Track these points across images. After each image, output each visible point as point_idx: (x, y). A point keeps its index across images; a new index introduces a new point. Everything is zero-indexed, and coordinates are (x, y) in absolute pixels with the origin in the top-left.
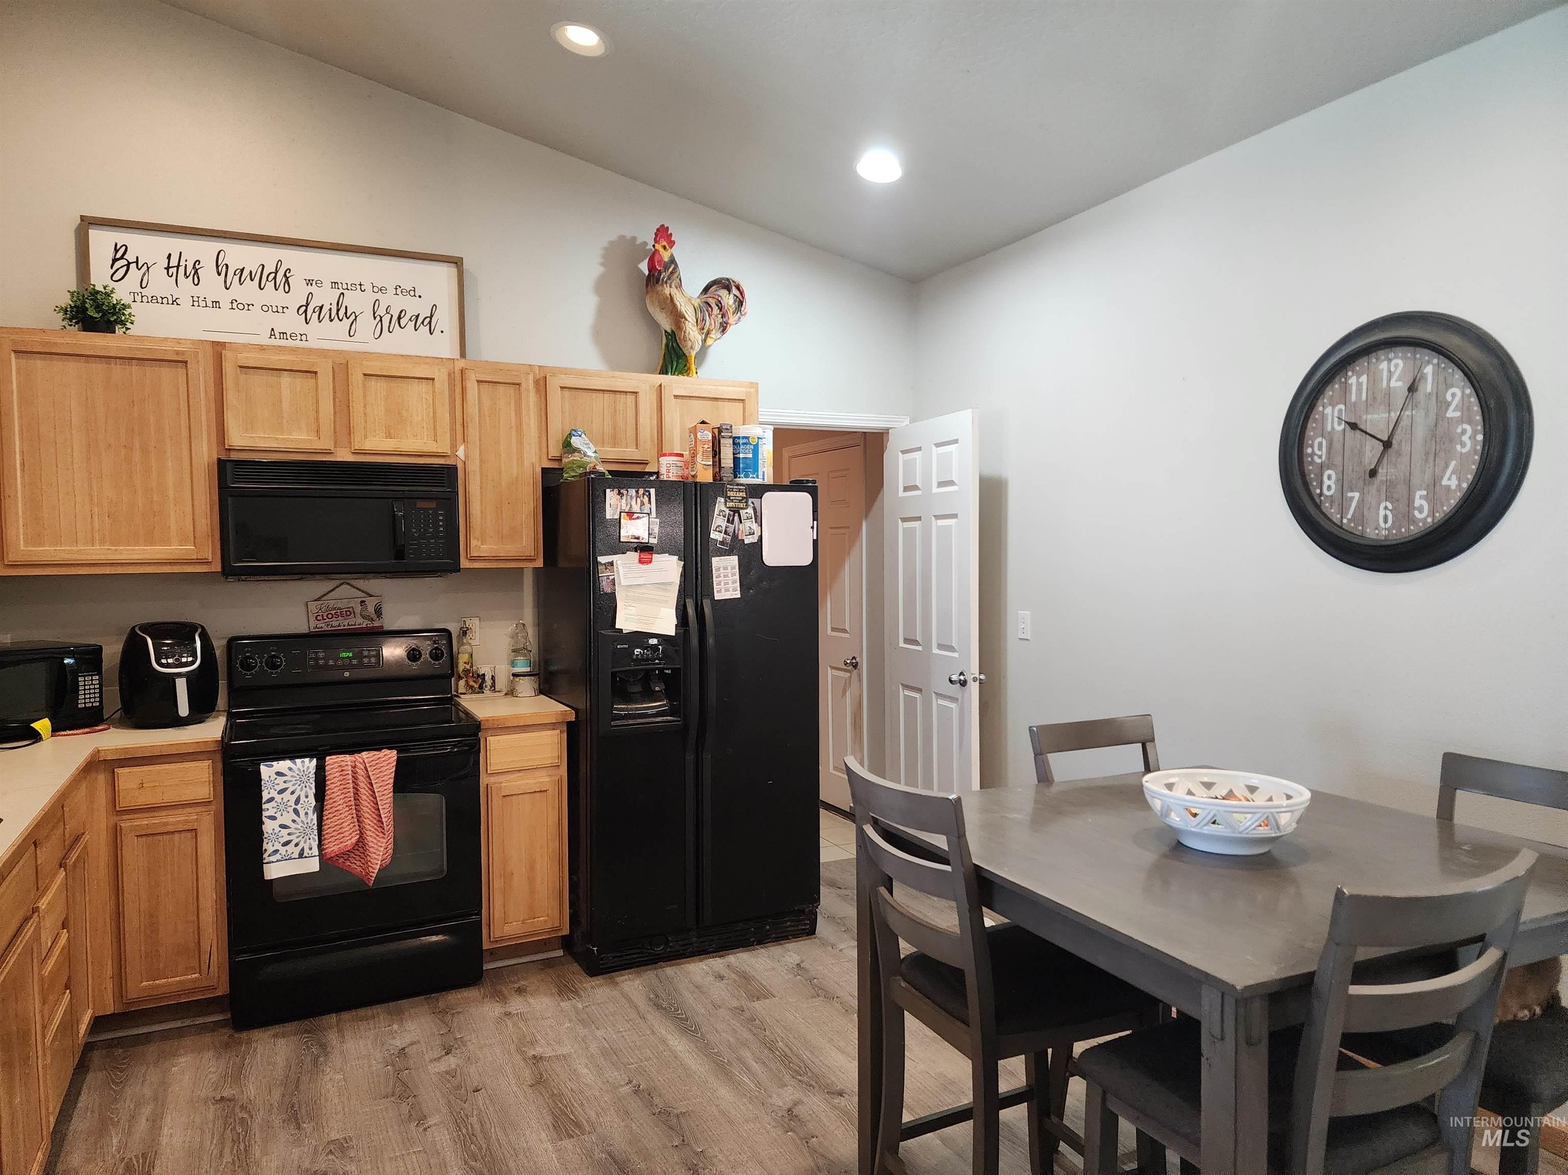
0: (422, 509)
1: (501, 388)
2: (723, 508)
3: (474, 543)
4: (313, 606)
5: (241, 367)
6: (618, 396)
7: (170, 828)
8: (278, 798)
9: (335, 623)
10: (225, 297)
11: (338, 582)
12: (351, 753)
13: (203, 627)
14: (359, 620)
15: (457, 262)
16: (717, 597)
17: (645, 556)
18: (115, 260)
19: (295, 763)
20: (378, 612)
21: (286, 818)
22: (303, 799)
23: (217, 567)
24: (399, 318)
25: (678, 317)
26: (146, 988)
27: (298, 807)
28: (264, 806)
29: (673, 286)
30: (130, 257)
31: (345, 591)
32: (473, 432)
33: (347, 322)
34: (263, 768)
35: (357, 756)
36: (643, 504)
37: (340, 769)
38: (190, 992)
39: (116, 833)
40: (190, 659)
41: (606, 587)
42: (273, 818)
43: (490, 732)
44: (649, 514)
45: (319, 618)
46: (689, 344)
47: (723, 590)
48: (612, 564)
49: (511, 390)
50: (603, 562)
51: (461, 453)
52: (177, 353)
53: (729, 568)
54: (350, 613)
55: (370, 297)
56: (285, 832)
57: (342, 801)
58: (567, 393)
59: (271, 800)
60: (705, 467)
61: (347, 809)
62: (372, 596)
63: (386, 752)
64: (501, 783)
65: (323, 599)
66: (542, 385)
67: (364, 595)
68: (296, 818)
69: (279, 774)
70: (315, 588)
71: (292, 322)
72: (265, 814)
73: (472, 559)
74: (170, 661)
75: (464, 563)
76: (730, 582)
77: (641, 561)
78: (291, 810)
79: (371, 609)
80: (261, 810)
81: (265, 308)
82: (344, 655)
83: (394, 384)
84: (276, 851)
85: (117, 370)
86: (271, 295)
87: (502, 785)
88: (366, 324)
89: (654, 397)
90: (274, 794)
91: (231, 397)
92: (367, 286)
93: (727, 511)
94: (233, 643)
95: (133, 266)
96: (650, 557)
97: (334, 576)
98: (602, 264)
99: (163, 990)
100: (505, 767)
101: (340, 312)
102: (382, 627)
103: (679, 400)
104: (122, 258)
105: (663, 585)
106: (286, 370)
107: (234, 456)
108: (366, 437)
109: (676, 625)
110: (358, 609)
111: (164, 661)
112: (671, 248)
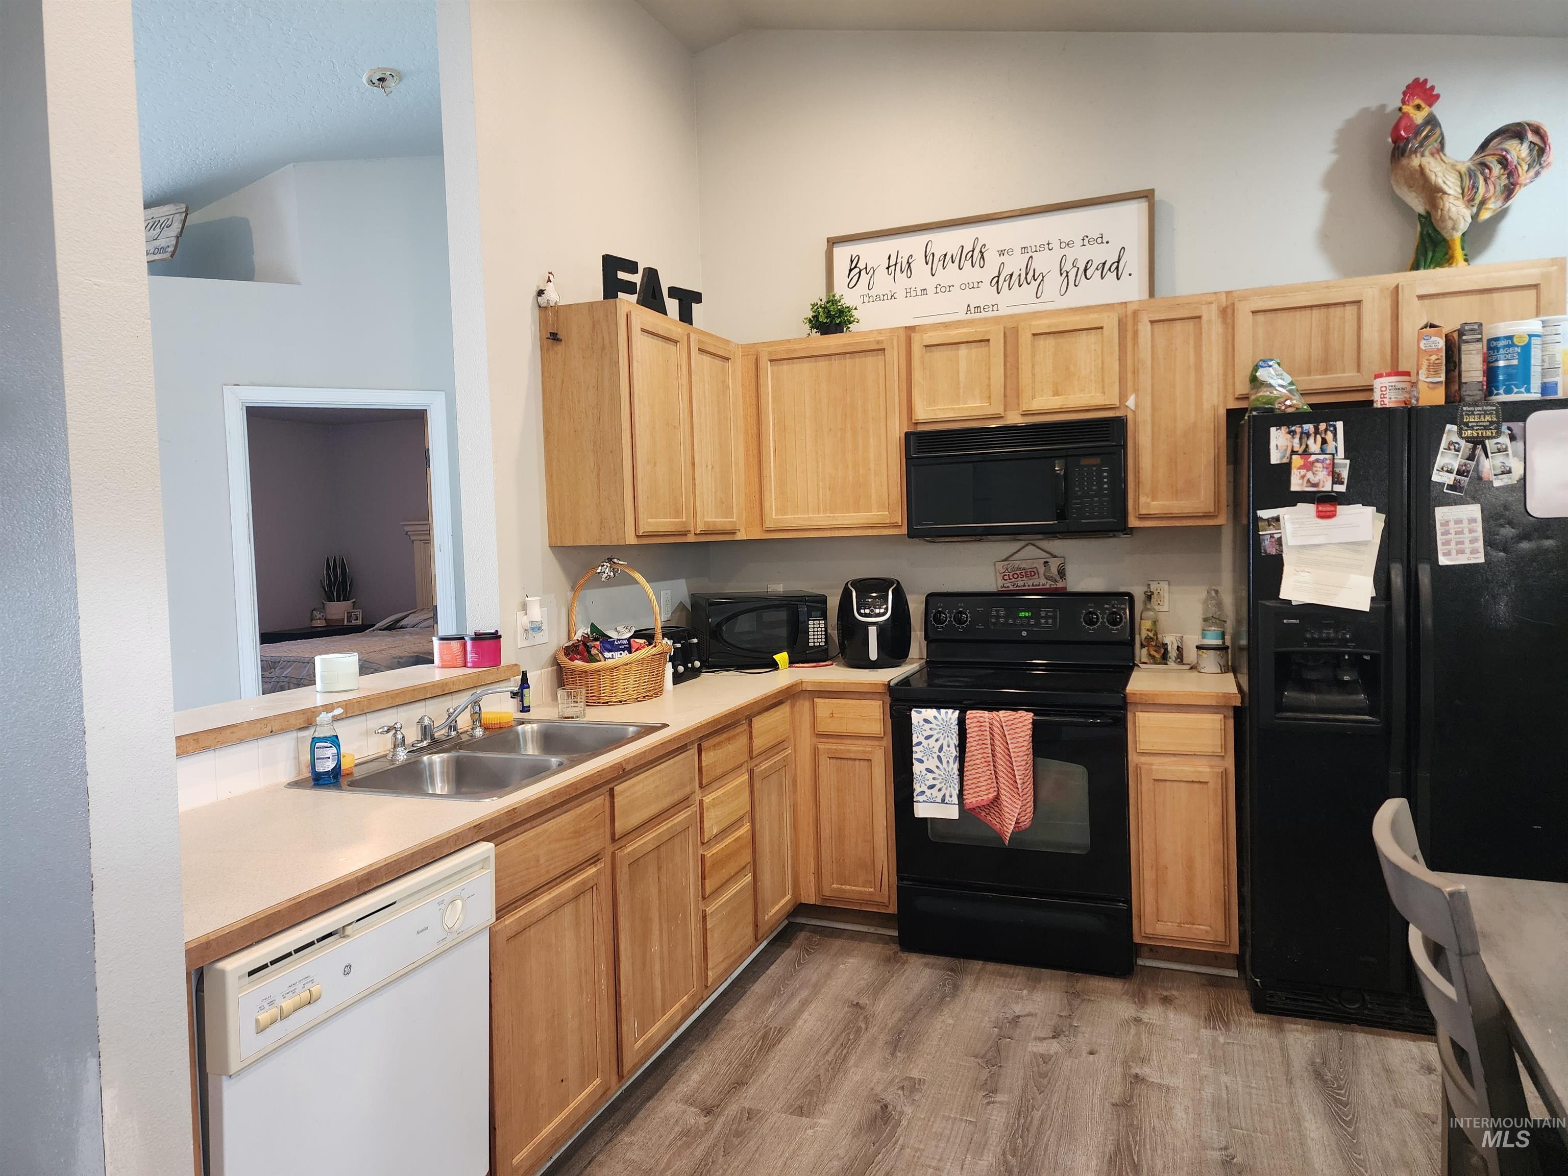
0: (1086, 466)
1: (1178, 325)
2: (1455, 438)
3: (1143, 499)
4: (1000, 566)
5: (926, 346)
6: (1332, 310)
7: (852, 756)
8: (925, 743)
9: (1020, 583)
10: (929, 283)
11: (1023, 543)
12: (990, 710)
13: (898, 582)
14: (1043, 581)
15: (1147, 195)
16: (1443, 561)
17: (1327, 508)
18: (851, 270)
19: (940, 713)
20: (1062, 573)
21: (932, 763)
22: (945, 747)
23: (904, 531)
24: (1086, 270)
25: (1433, 193)
26: (835, 890)
27: (941, 754)
28: (914, 749)
29: (1427, 153)
30: (861, 265)
31: (1030, 551)
32: (1145, 380)
33: (1035, 284)
34: (914, 714)
35: (994, 713)
36: (1324, 442)
37: (978, 724)
38: (868, 903)
39: (815, 752)
40: (882, 611)
41: (1269, 547)
42: (921, 761)
43: (1139, 707)
44: (1333, 455)
45: (1006, 577)
46: (1450, 224)
47: (1454, 552)
48: (1277, 519)
49: (1190, 325)
50: (1265, 517)
51: (1131, 402)
52: (878, 342)
53: (1465, 523)
54: (1032, 573)
55: (1057, 254)
56: (930, 776)
57: (980, 756)
58: (1261, 318)
59: (919, 744)
60: (1431, 385)
61: (985, 764)
62: (1055, 557)
63: (1024, 713)
64: (1152, 764)
65: (1011, 559)
66: (1227, 313)
67: (1048, 556)
68: (939, 765)
69: (926, 721)
70: (1002, 548)
71: (985, 295)
72: (915, 756)
73: (1142, 517)
74: (867, 611)
75: (1133, 522)
76: (1467, 542)
77: (1321, 515)
78: (935, 756)
79: (1054, 570)
80: (911, 752)
81: (964, 286)
82: (1022, 614)
83: (1063, 341)
84: (923, 793)
85: (836, 363)
86: (970, 273)
87: (1153, 767)
88: (1053, 282)
89: (1388, 303)
90: (922, 739)
91: (917, 375)
92: (1055, 245)
93: (1463, 443)
94: (932, 598)
95: (863, 272)
96: (1332, 509)
97: (1020, 537)
98: (1335, 151)
99: (847, 895)
100: (1157, 748)
101: (1030, 276)
102: (1065, 588)
103: (1427, 302)
104: (856, 267)
105: (1356, 546)
106: (963, 343)
107: (921, 428)
108: (1033, 397)
109: (1372, 599)
110: (1042, 570)
111: (862, 611)
112: (1430, 105)
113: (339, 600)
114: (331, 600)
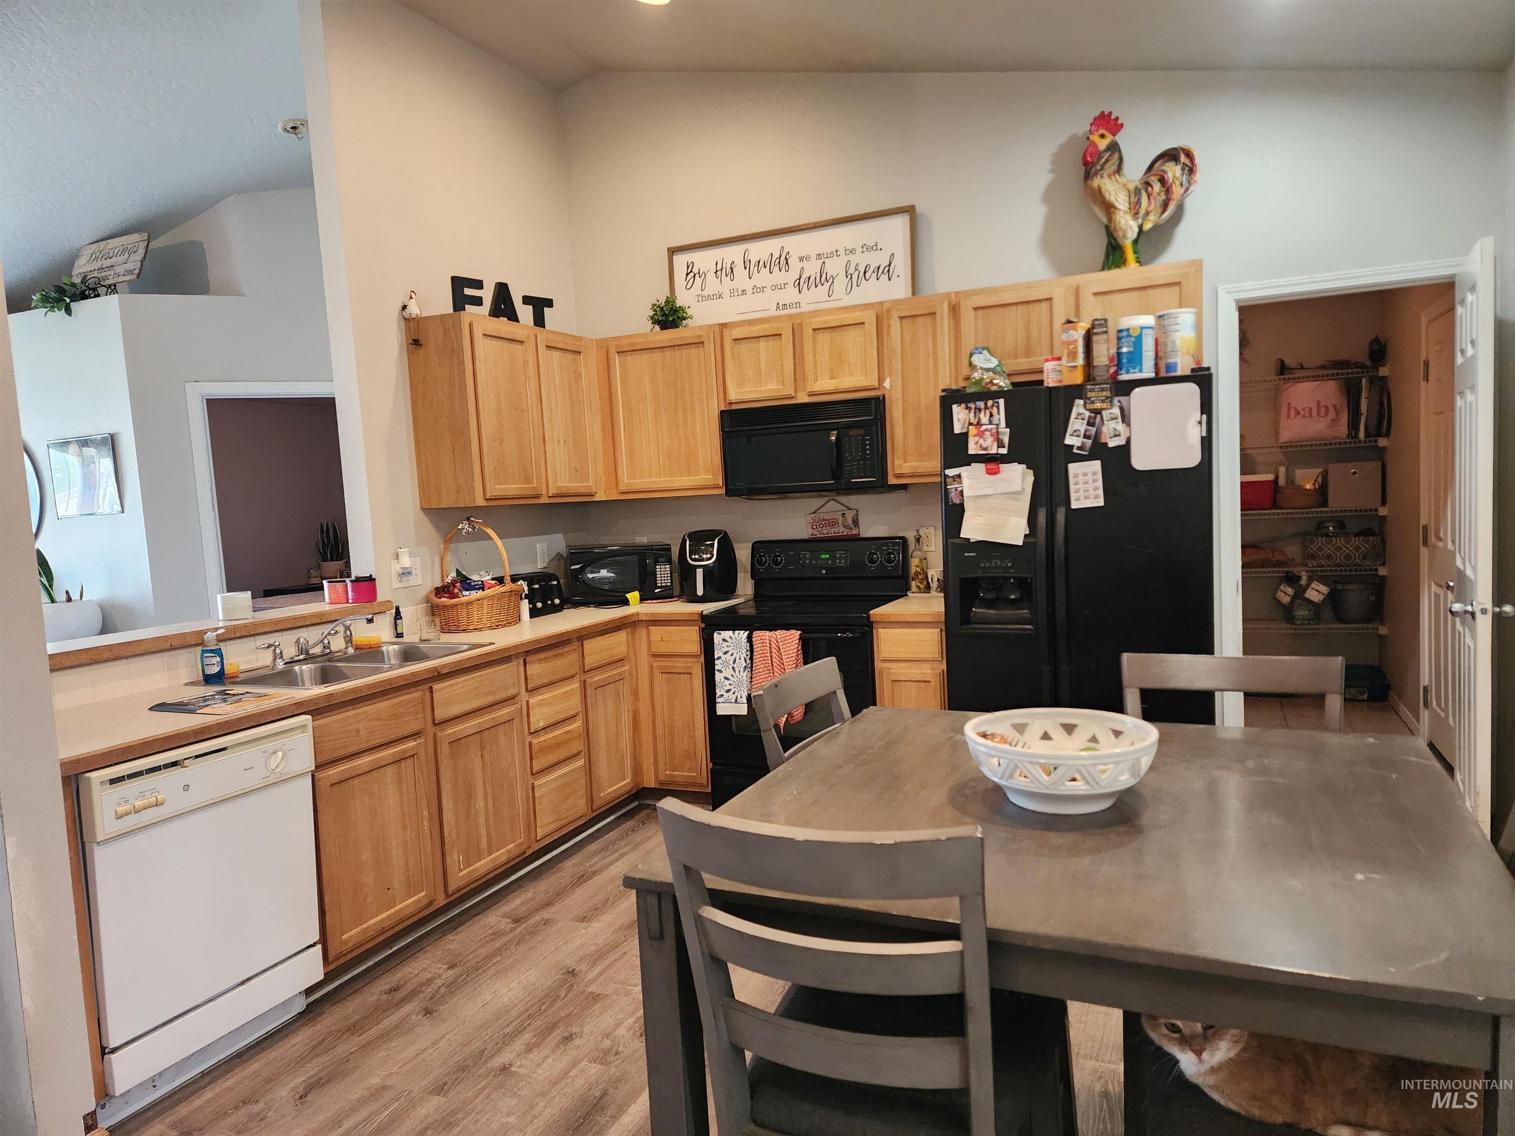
0: (853, 436)
1: (920, 321)
2: (1082, 410)
3: (897, 462)
4: (809, 518)
5: (735, 340)
6: (1032, 306)
7: (678, 671)
8: (723, 657)
9: (825, 531)
10: (748, 285)
11: (827, 499)
12: (771, 630)
13: (725, 532)
14: (842, 529)
15: (909, 210)
16: (1074, 505)
17: (992, 466)
18: (687, 274)
19: (734, 634)
20: (856, 522)
21: (728, 673)
22: (738, 660)
23: (723, 491)
24: (865, 272)
26: (667, 776)
27: (735, 666)
28: (716, 662)
29: (1105, 175)
30: (695, 270)
31: (832, 505)
32: (897, 365)
33: (827, 285)
34: (715, 635)
35: (772, 633)
36: (991, 415)
37: (761, 641)
38: (693, 785)
39: (651, 668)
40: (709, 556)
41: (954, 498)
42: (720, 671)
43: (881, 625)
44: (997, 425)
45: (814, 527)
47: (1082, 498)
48: (959, 476)
49: (928, 320)
50: (951, 475)
51: (887, 384)
52: (698, 337)
53: (1090, 475)
54: (833, 523)
55: (843, 259)
56: (727, 682)
57: (763, 666)
58: (980, 313)
59: (719, 658)
60: (1070, 369)
61: (768, 672)
62: (851, 509)
63: (793, 631)
64: (891, 669)
65: (819, 511)
66: (955, 310)
67: (846, 509)
68: (734, 674)
69: (724, 640)
70: (813, 503)
71: (790, 295)
72: (716, 668)
73: (898, 476)
74: (697, 557)
75: (892, 481)
76: (1091, 489)
77: (990, 472)
78: (731, 667)
79: (850, 520)
80: (714, 665)
81: (775, 287)
82: (823, 556)
83: (835, 334)
84: (722, 695)
85: (668, 353)
86: (778, 277)
87: (892, 671)
88: (841, 283)
89: (1071, 301)
90: (721, 654)
91: (729, 363)
92: (842, 252)
93: (1087, 414)
94: (757, 544)
95: (697, 276)
96: (997, 467)
97: (823, 493)
98: (1051, 171)
99: (677, 780)
100: (894, 656)
101: (824, 278)
102: (859, 534)
103: (1100, 298)
104: (691, 272)
105: (1013, 495)
106: (762, 337)
107: (734, 407)
108: (815, 380)
109: (1026, 536)
110: (841, 520)
111: (693, 557)
112: (1114, 134)
113: (332, 560)
114: (326, 560)
